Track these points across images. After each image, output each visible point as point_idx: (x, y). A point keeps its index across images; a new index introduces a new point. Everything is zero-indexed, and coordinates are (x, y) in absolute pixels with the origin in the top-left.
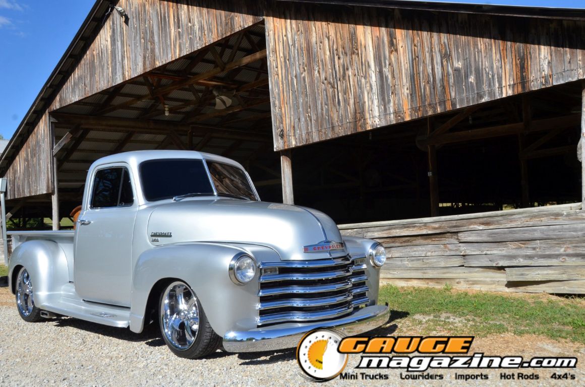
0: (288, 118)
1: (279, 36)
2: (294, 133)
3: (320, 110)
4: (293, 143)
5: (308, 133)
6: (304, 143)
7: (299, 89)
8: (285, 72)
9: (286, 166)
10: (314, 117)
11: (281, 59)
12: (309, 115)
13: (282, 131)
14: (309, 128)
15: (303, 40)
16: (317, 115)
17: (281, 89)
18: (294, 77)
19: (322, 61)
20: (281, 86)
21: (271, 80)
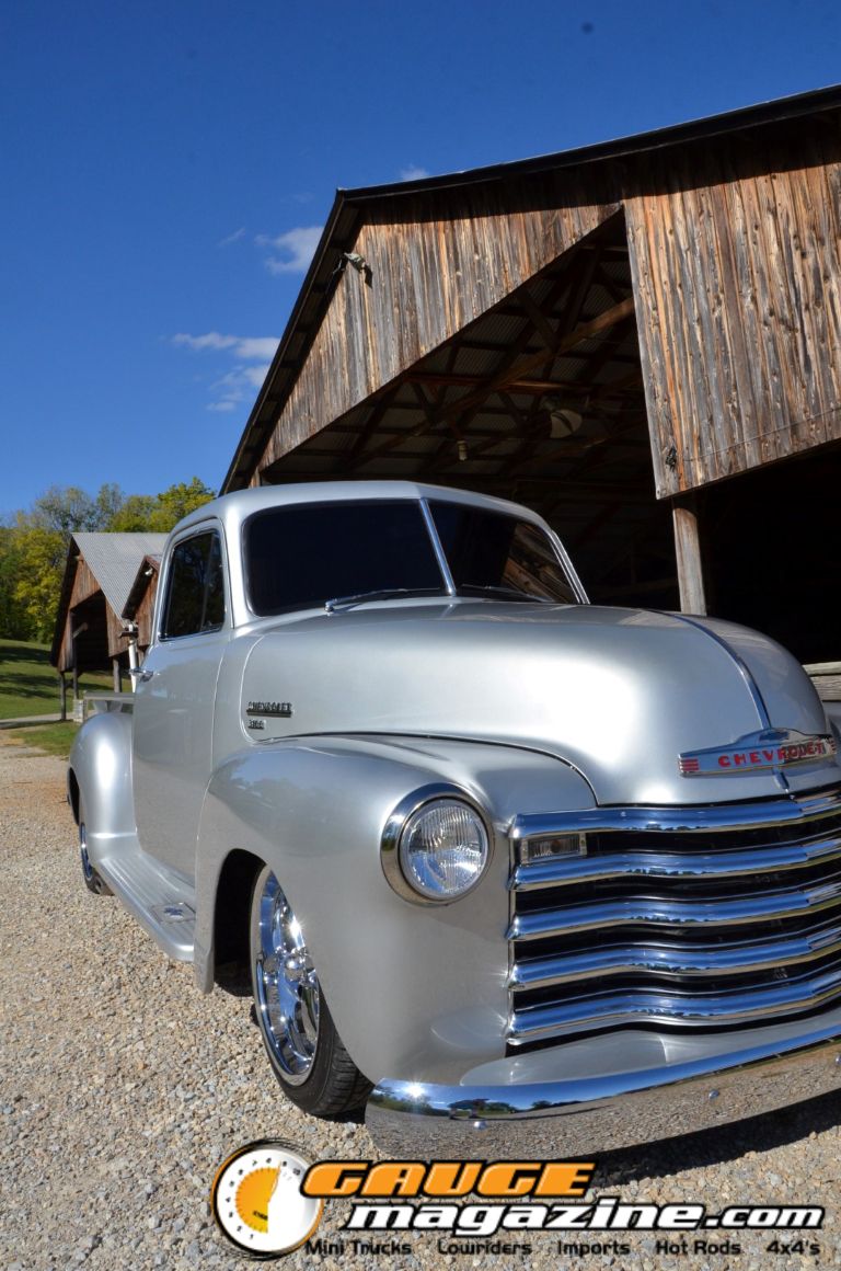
0: (685, 419)
1: (656, 237)
2: (701, 452)
3: (759, 391)
4: (700, 477)
5: (733, 449)
6: (726, 473)
7: (709, 347)
8: (675, 316)
9: (685, 533)
10: (746, 409)
11: (665, 287)
12: (733, 406)
13: (673, 450)
14: (736, 436)
15: (713, 233)
16: (753, 402)
17: (667, 355)
18: (695, 324)
19: (761, 271)
20: (666, 348)
21: (644, 339)
